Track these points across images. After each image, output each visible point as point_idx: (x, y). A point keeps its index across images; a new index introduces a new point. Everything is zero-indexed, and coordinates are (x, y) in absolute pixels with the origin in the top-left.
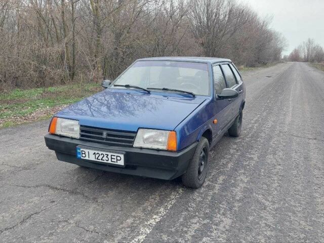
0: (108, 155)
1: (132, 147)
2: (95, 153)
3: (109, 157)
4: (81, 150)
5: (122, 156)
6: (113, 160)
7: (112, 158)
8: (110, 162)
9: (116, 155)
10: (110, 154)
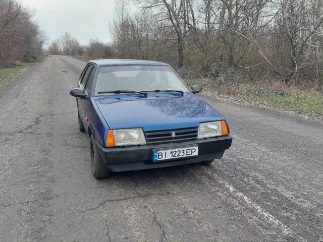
0: (184, 150)
1: (197, 139)
2: (172, 152)
3: (185, 152)
4: (158, 152)
5: (197, 148)
6: (188, 153)
7: (187, 152)
8: (185, 156)
9: (191, 148)
10: (185, 149)
